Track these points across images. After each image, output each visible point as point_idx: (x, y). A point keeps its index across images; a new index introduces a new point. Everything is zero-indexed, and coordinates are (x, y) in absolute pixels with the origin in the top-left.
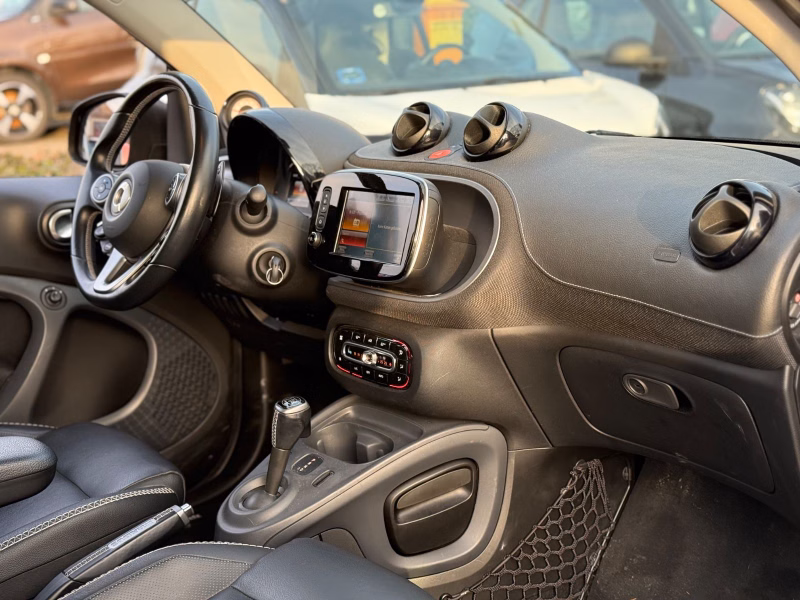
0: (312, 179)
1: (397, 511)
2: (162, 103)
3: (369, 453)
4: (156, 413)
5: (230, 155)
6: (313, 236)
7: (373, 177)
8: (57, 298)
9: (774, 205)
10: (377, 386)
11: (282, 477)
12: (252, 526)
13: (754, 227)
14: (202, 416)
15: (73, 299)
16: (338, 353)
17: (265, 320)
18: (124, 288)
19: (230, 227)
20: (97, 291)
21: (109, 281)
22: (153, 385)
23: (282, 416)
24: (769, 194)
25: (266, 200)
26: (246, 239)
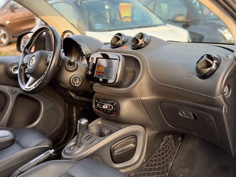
0: (88, 55)
1: (114, 151)
2: (44, 34)
3: (106, 134)
4: (43, 124)
5: (64, 49)
6: (89, 72)
7: (105, 54)
8: (14, 91)
9: (219, 60)
10: (108, 115)
11: (80, 142)
12: (72, 155)
13: (214, 67)
14: (57, 125)
15: (19, 91)
16: (96, 105)
17: (75, 97)
18: (34, 88)
19: (64, 70)
20: (26, 89)
21: (29, 86)
22: (42, 116)
23: (80, 124)
24: (218, 58)
25: (75, 62)
26: (69, 73)
